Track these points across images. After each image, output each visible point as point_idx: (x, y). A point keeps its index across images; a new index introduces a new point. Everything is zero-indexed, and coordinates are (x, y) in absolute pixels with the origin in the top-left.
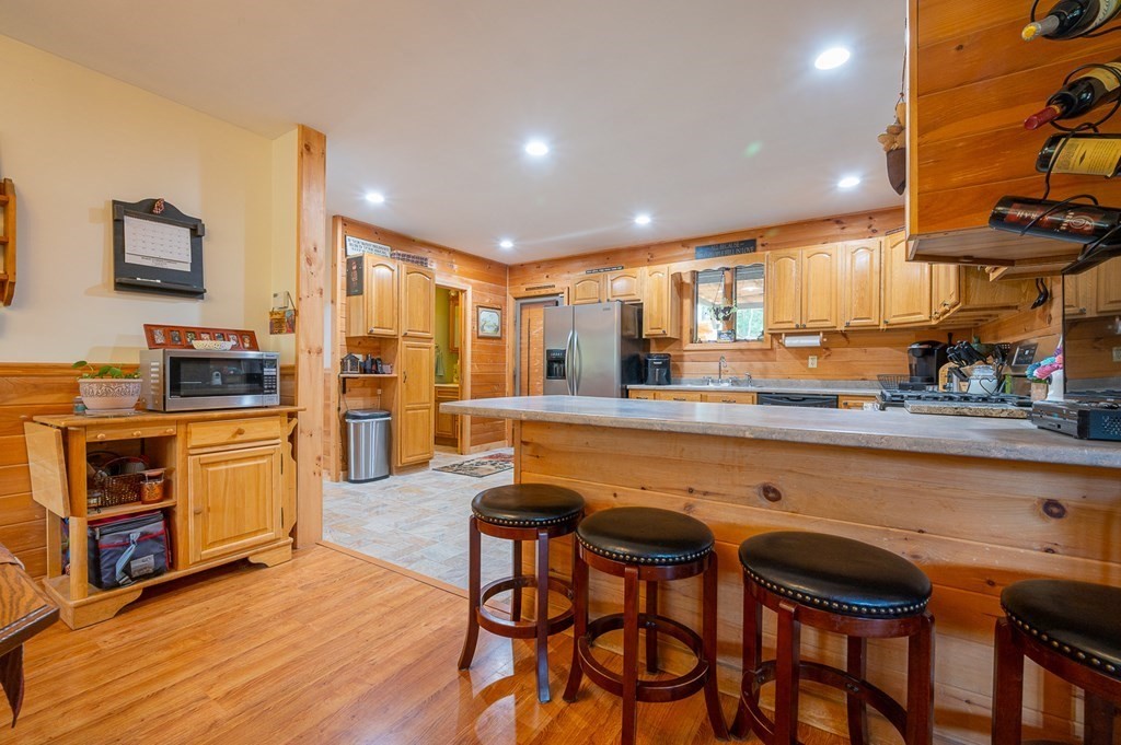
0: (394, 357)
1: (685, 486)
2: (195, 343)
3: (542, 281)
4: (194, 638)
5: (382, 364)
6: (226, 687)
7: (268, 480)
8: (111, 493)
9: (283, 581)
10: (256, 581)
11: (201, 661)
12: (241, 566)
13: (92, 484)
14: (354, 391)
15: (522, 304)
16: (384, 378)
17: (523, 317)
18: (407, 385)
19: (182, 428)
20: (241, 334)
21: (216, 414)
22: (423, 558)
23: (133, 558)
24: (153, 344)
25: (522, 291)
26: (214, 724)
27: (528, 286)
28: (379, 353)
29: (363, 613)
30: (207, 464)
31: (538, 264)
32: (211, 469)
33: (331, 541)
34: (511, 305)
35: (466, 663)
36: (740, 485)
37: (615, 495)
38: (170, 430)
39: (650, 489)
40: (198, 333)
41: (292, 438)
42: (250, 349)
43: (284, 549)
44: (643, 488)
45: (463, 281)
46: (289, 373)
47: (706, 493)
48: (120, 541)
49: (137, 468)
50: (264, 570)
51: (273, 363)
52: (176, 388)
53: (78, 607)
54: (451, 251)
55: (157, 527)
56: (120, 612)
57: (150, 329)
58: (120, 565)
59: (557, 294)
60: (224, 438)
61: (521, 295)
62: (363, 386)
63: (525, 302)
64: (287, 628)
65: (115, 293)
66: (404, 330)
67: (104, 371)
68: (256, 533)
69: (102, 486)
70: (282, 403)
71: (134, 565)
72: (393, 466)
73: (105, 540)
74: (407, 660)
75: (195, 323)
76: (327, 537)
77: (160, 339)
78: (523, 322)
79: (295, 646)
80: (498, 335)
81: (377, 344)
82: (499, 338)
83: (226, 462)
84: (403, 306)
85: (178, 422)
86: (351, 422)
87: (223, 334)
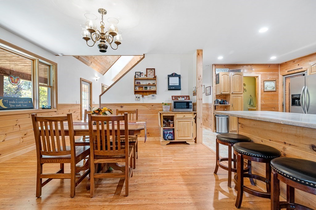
0: (229, 100)
1: (283, 141)
2: (179, 99)
3: (296, 67)
4: (174, 151)
5: (226, 102)
6: (175, 159)
7: (190, 126)
8: (167, 125)
9: (191, 148)
10: (187, 146)
11: (174, 154)
12: (184, 143)
13: (164, 122)
14: (218, 109)
15: (285, 78)
16: (227, 106)
17: (286, 82)
18: (233, 108)
19: (175, 114)
20: (187, 96)
21: (180, 112)
22: (223, 152)
23: (168, 136)
24: (173, 99)
25: (286, 72)
26: (171, 162)
27: (288, 70)
28: (226, 99)
29: (202, 157)
30: (179, 122)
31: (294, 61)
32: (180, 123)
33: (204, 143)
34: (281, 79)
35: (216, 172)
36: (302, 144)
37: (262, 141)
38: (173, 115)
39: (272, 140)
40: (179, 97)
41: (195, 118)
42: (188, 99)
43: (193, 142)
44: (270, 140)
45: (257, 73)
46: (195, 105)
47: (290, 145)
48: (167, 133)
49: (170, 121)
50: (189, 145)
51: (191, 102)
52: (175, 108)
53: (162, 142)
54: (251, 65)
55: (172, 132)
56: (167, 145)
57: (172, 97)
58: (167, 137)
59: (304, 71)
60: (182, 117)
61: (285, 74)
62: (221, 108)
63: (286, 77)
64: (188, 155)
65: (168, 91)
66: (232, 92)
67: (165, 104)
68: (187, 137)
69: (165, 123)
70: (193, 111)
71: (169, 137)
72: (229, 131)
73: (165, 132)
74: (205, 168)
75: (179, 95)
76: (203, 142)
77: (174, 98)
78: (287, 84)
79: (187, 158)
80: (275, 90)
81: (225, 96)
82: (275, 91)
83: (182, 122)
84: (231, 85)
85: (175, 113)
86: (217, 117)
87: (183, 97)
